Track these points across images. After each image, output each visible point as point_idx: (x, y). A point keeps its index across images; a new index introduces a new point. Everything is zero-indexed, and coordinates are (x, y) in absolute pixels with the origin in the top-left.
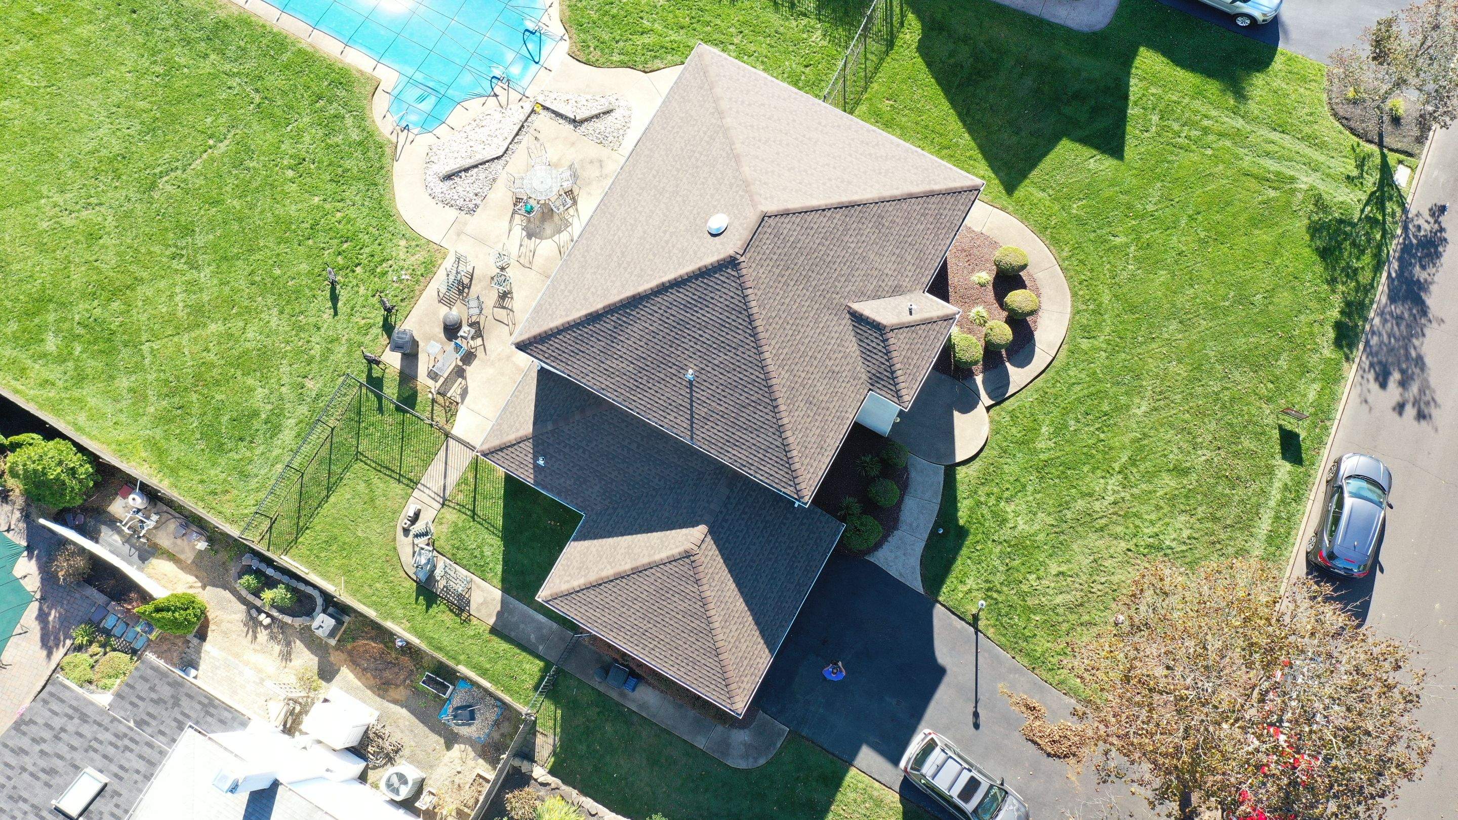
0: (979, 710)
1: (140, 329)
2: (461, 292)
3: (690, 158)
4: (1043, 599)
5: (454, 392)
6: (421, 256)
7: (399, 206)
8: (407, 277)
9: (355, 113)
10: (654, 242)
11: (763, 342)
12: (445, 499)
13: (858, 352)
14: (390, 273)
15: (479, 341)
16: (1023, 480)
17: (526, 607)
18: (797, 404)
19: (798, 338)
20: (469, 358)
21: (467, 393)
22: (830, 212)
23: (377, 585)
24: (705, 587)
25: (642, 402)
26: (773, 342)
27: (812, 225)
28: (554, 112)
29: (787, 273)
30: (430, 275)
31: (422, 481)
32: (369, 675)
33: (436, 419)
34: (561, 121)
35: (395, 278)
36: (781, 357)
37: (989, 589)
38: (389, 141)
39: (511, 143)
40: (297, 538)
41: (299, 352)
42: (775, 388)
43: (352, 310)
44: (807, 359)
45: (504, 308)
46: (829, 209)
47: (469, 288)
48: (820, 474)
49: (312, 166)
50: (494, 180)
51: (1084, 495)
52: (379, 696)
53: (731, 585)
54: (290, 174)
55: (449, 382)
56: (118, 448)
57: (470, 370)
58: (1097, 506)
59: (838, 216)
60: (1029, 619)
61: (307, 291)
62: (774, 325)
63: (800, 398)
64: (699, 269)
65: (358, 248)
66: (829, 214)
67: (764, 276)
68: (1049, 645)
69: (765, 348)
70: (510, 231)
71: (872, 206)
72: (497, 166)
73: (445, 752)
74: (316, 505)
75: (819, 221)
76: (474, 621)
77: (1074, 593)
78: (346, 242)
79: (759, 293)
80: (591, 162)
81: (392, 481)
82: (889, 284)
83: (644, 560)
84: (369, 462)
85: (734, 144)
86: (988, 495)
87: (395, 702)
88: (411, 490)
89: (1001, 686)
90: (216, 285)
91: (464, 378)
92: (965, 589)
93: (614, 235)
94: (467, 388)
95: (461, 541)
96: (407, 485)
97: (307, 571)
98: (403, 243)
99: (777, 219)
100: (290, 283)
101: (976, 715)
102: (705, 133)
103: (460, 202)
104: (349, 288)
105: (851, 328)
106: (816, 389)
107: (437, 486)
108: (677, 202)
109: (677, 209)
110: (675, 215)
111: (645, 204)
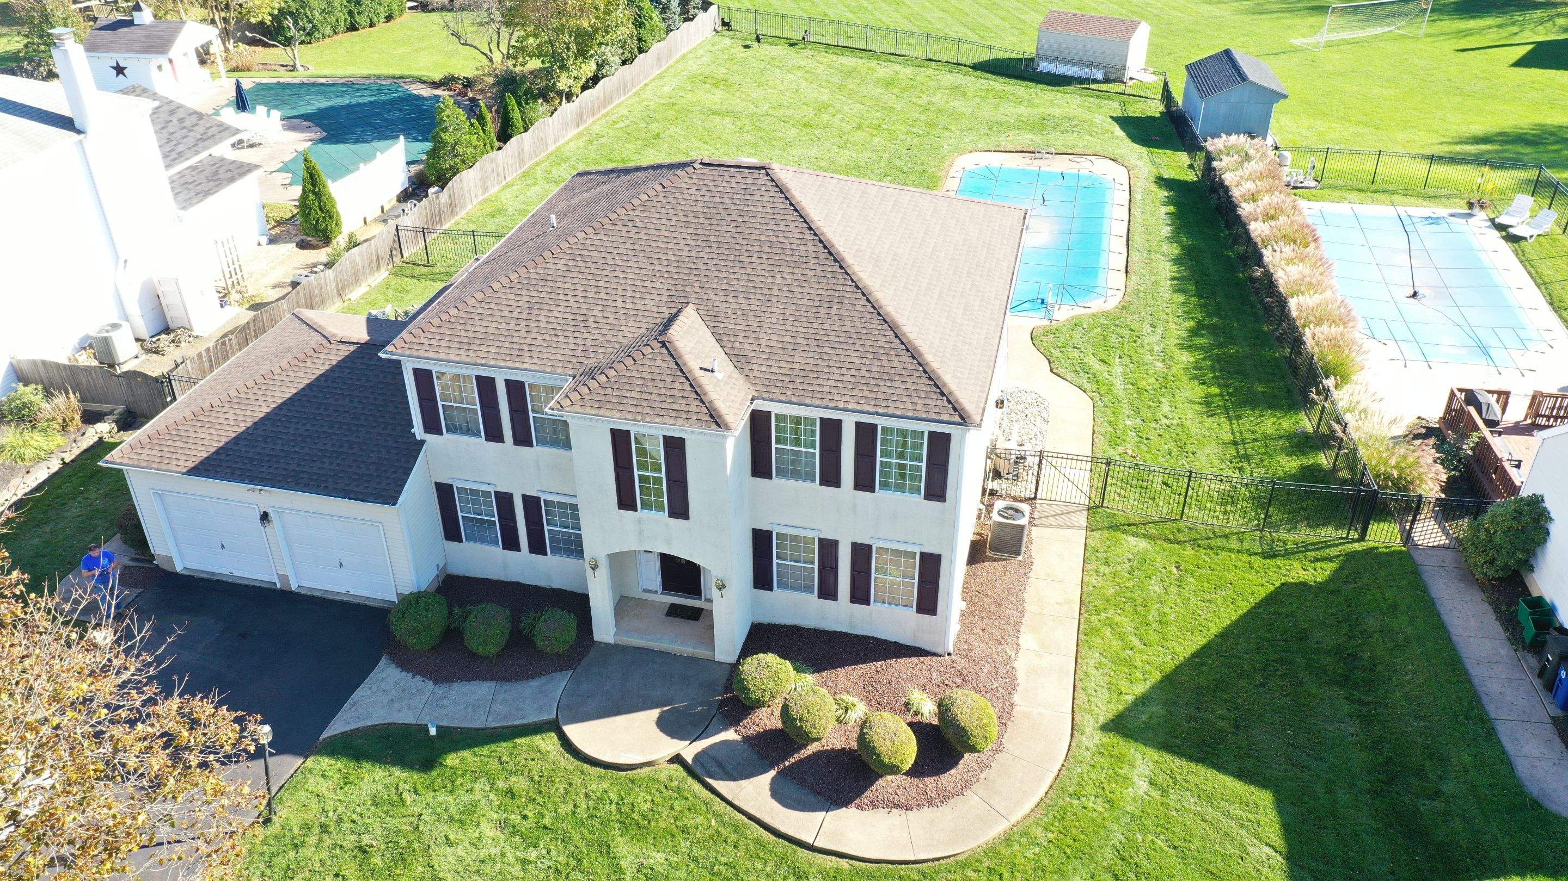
11: (597, 226)
18: (524, 292)
22: (812, 237)
27: (782, 223)
46: (815, 234)
59: (811, 248)
62: (625, 229)
66: (808, 235)
67: (686, 196)
71: (850, 283)
75: (791, 229)
79: (661, 199)
99: (769, 183)
106: (553, 308)
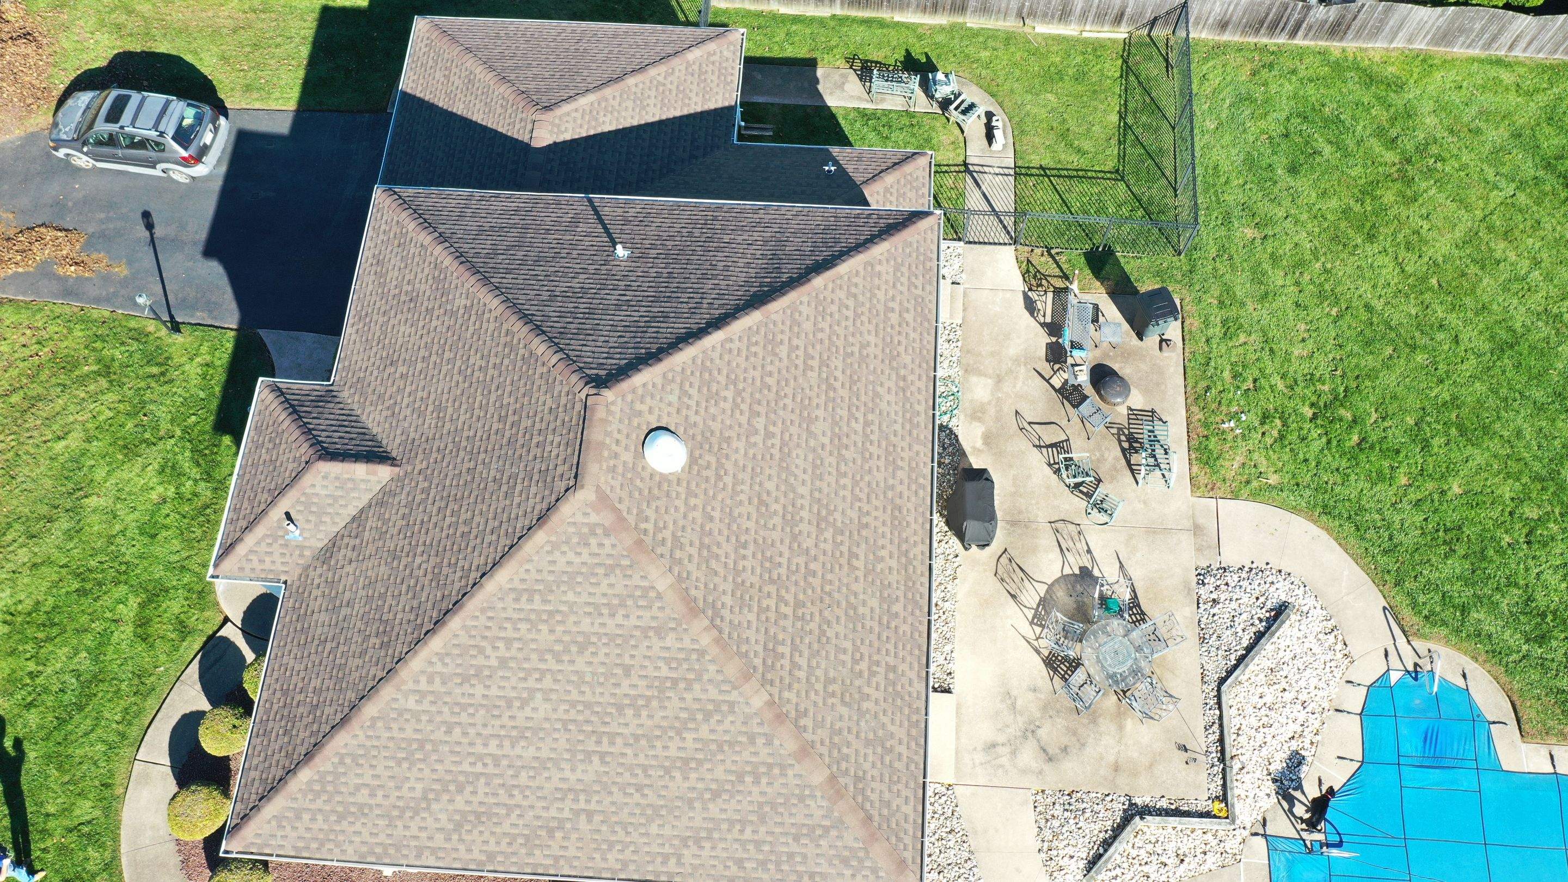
0: (147, 234)
1: (1539, 205)
2: (1131, 439)
3: (799, 604)
4: (83, 395)
5: (1046, 303)
6: (1232, 465)
7: (1324, 535)
8: (1226, 426)
9: (1515, 657)
10: (781, 413)
11: (508, 312)
12: (967, 171)
13: (364, 418)
14: (1257, 424)
15: (1056, 381)
16: (146, 540)
17: (786, 102)
18: (430, 282)
19: (458, 363)
20: (1056, 354)
21: (1026, 308)
22: (471, 582)
23: (988, 54)
24: (509, 91)
25: (689, 212)
26: (492, 327)
27: (494, 537)
28: (1187, 814)
29: (507, 434)
30: (1195, 443)
31: (1012, 179)
33: (1047, 258)
34: (1164, 804)
35: (1244, 417)
36: (473, 318)
37: (163, 374)
38: (1424, 637)
39: (1221, 717)
41: (1300, 264)
42: (467, 274)
43: (1271, 350)
44: (435, 347)
45: (1052, 446)
46: (474, 585)
47: (1123, 450)
48: (370, 234)
49: (1507, 539)
50: (1203, 640)
51: (48, 562)
53: (478, 117)
54: (1531, 512)
55: (1061, 308)
56: (1430, 62)
57: (1043, 339)
58: (23, 555)
59: (457, 585)
60: (99, 361)
61: (1356, 349)
62: (500, 349)
63: (427, 294)
64: (660, 360)
65: (1334, 443)
66: (474, 575)
67: (542, 399)
68: (66, 343)
69: (502, 307)
70: (1121, 566)
71: (405, 650)
72: (1215, 669)
74: (1131, 105)
75: (485, 552)
76: (841, 63)
77: (38, 422)
78: (1359, 444)
79: (539, 371)
80: (1065, 750)
81: (1052, 165)
82: (343, 551)
83: (608, 91)
84: (1100, 175)
85: (717, 641)
86: (195, 495)
88: (1020, 163)
89: (121, 270)
90: (1491, 303)
91: (1043, 325)
92: (198, 359)
93: (867, 424)
94: (1032, 314)
95: (914, 135)
96: (1028, 168)
97: (1085, 35)
98: (1273, 479)
99: (554, 497)
100: (1389, 350)
101: (150, 226)
102: (795, 665)
103: (1232, 579)
104: (1300, 379)
105: (384, 442)
107: (987, 182)
108: (776, 501)
109: (770, 486)
110: (767, 471)
111: (842, 493)
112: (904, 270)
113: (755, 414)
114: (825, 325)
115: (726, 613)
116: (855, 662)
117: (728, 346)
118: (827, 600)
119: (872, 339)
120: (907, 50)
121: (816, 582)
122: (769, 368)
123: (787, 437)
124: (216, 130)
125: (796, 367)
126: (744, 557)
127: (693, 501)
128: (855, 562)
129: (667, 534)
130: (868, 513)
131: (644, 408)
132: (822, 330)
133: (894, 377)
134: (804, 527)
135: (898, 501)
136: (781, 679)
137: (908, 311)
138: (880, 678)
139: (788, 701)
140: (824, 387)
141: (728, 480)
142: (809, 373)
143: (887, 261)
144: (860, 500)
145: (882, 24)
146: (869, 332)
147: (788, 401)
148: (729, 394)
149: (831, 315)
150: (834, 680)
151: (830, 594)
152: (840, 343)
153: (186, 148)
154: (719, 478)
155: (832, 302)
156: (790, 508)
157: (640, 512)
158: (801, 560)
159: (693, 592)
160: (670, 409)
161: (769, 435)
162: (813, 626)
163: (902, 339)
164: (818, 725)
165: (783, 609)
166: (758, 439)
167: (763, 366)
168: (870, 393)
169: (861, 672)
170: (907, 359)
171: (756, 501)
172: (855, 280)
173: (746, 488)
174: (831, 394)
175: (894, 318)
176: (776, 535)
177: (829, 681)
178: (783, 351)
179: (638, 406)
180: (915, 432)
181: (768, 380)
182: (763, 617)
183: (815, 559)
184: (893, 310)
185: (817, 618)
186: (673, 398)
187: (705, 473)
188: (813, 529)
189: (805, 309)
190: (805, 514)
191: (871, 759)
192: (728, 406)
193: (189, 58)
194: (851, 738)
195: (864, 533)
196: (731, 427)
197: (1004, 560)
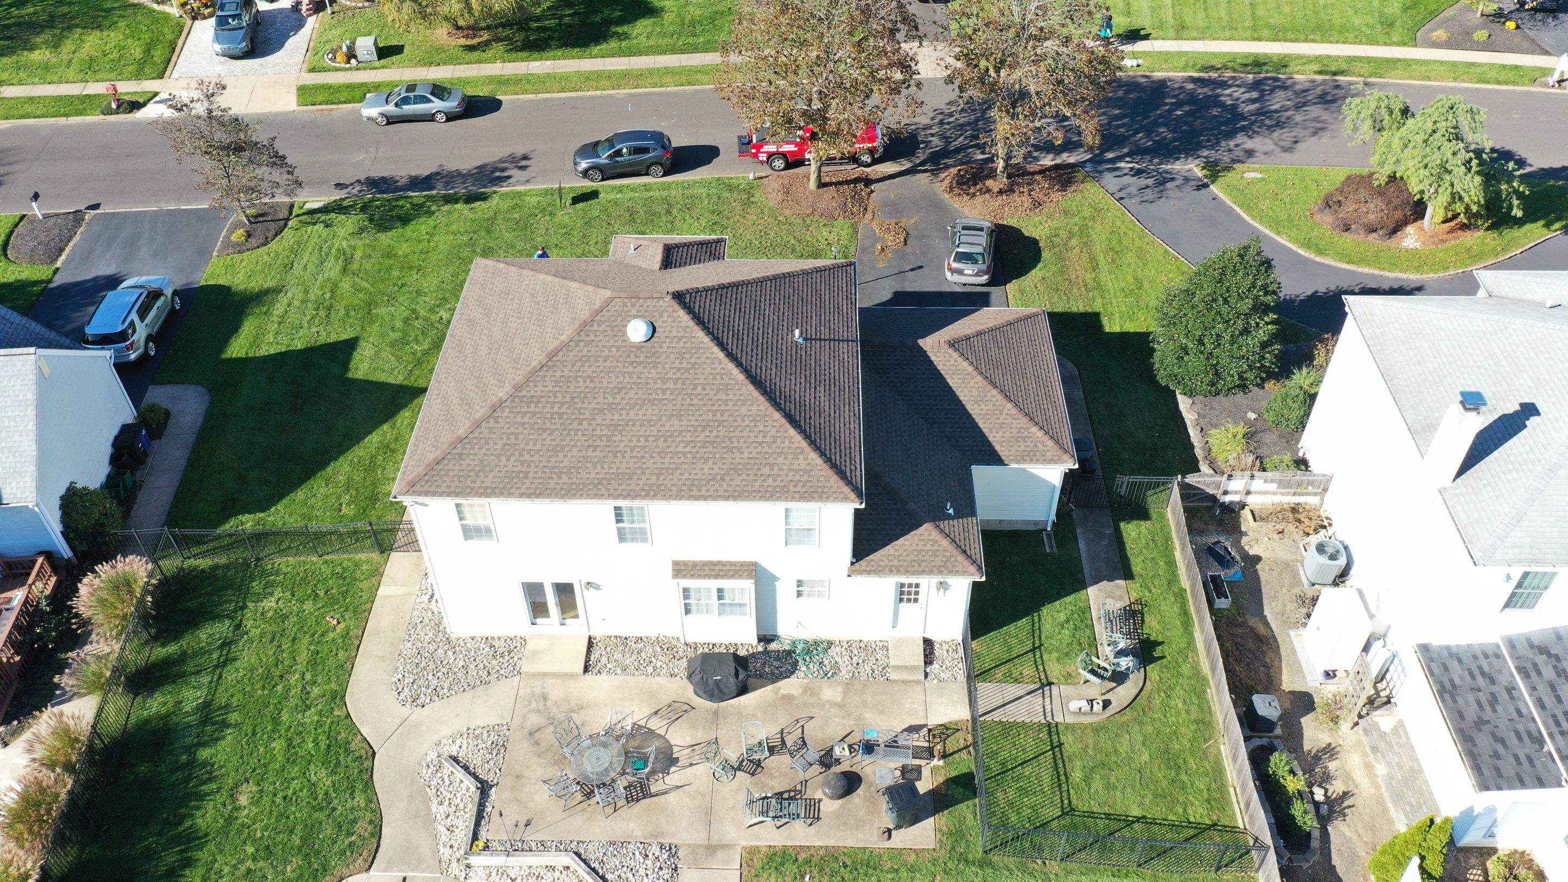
0: (908, 269)
2: (792, 800)
3: (561, 415)
10: (680, 398)
12: (1042, 686)
13: (697, 265)
20: (869, 748)
21: (911, 727)
23: (1180, 706)
24: (969, 333)
25: (846, 380)
28: (477, 824)
30: (790, 852)
31: (1042, 720)
32: (1267, 660)
33: (963, 744)
34: (488, 808)
39: (550, 854)
40: (1209, 827)
47: (781, 794)
50: (612, 843)
52: (1276, 640)
55: (914, 752)
57: (882, 737)
72: (591, 851)
73: (1264, 559)
74: (1156, 828)
76: (1134, 596)
81: (1066, 753)
83: (979, 379)
84: (1065, 794)
85: (534, 369)
87: (1267, 625)
88: (1060, 726)
91: (895, 738)
94: (905, 730)
96: (1058, 733)
101: (912, 270)
102: (524, 414)
108: (623, 398)
109: (631, 394)
110: (640, 392)
111: (634, 439)
112: (806, 477)
113: (676, 381)
114: (747, 423)
115: (551, 373)
116: (529, 451)
117: (716, 361)
118: (565, 433)
119: (746, 455)
120: (1162, 643)
121: (575, 425)
122: (708, 387)
123: (665, 402)
124: (977, 275)
125: (713, 405)
126: (585, 382)
127: (614, 350)
128: (591, 450)
129: (592, 337)
130: (624, 457)
131: (665, 318)
132: (743, 421)
133: (722, 472)
134: (609, 416)
135: (635, 477)
136: (515, 407)
137: (774, 480)
138: (520, 468)
139: (503, 412)
140: (703, 424)
141: (630, 369)
142: (710, 414)
143: (809, 464)
144: (632, 451)
145: (1187, 625)
146: (750, 453)
147: (688, 401)
148: (684, 365)
149: (756, 426)
150: (517, 439)
151: (569, 434)
152: (736, 433)
153: (954, 260)
154: (632, 363)
155: (766, 426)
156: (619, 407)
157: (604, 322)
158: (587, 415)
159: (561, 354)
160: (667, 333)
161: (664, 391)
162: (548, 425)
163: (751, 477)
164: (491, 429)
165: (556, 406)
166: (659, 385)
167: (708, 384)
168: (706, 456)
169: (523, 455)
170: (737, 482)
171: (620, 386)
172: (787, 441)
173: (627, 380)
174: (700, 429)
175: (766, 470)
176: (601, 400)
177: (516, 435)
178: (722, 396)
179: (665, 315)
180: (685, 488)
181: (699, 388)
182: (550, 394)
183: (590, 424)
184: (772, 469)
185: (553, 427)
186: (674, 333)
187: (632, 355)
188: (608, 422)
189: (754, 408)
190: (617, 417)
191: (472, 463)
192: (677, 364)
193: (1040, 265)
194: (484, 451)
195: (610, 455)
196: (664, 368)
197: (685, 707)
